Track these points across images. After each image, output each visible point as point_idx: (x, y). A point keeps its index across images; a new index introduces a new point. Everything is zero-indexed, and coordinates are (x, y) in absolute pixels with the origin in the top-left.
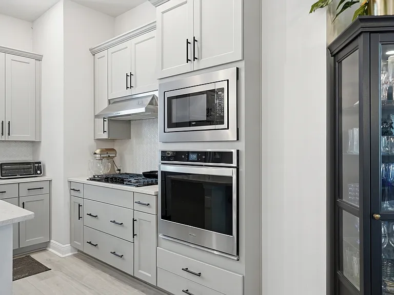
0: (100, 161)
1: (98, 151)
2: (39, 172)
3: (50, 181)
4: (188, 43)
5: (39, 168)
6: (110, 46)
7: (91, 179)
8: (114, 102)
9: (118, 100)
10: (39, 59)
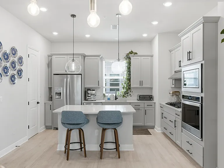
0: (172, 96)
1: (171, 92)
2: (151, 99)
3: (155, 103)
4: (188, 53)
5: (152, 98)
6: (175, 49)
7: (166, 104)
8: (177, 72)
9: (178, 71)
10: (152, 56)
